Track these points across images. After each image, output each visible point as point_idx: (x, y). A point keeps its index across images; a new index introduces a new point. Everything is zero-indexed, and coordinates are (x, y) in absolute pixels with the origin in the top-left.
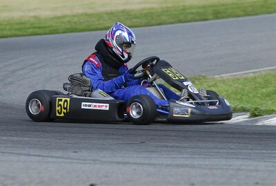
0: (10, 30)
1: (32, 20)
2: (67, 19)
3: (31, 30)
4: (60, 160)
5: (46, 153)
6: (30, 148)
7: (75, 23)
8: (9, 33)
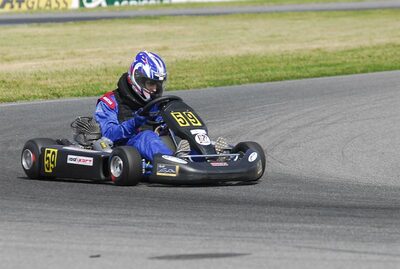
0: (285, 69)
1: (316, 55)
2: (367, 52)
3: (316, 69)
4: (385, 258)
5: (363, 247)
6: (337, 240)
7: (379, 57)
8: (284, 73)
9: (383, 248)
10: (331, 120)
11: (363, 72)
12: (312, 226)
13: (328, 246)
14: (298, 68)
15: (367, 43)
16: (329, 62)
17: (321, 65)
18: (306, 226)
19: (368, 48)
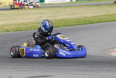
9: (91, 73)
10: (85, 37)
11: (96, 23)
12: (73, 68)
13: (76, 73)
14: (78, 22)
15: (99, 15)
16: (87, 20)
17: (84, 21)
18: (72, 67)
19: (99, 16)
